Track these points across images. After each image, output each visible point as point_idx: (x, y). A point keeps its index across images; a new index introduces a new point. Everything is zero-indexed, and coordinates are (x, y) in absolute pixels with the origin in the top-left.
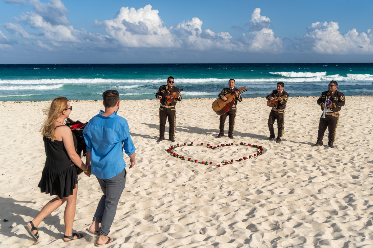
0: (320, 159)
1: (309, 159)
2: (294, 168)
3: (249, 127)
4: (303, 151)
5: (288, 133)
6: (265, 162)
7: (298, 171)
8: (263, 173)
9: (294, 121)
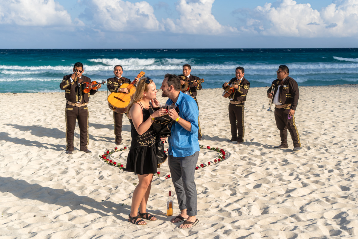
0: (298, 165)
1: (284, 165)
2: (267, 178)
3: (207, 125)
4: (276, 155)
5: (257, 131)
6: (228, 170)
7: (271, 181)
8: (226, 186)
9: (263, 117)
